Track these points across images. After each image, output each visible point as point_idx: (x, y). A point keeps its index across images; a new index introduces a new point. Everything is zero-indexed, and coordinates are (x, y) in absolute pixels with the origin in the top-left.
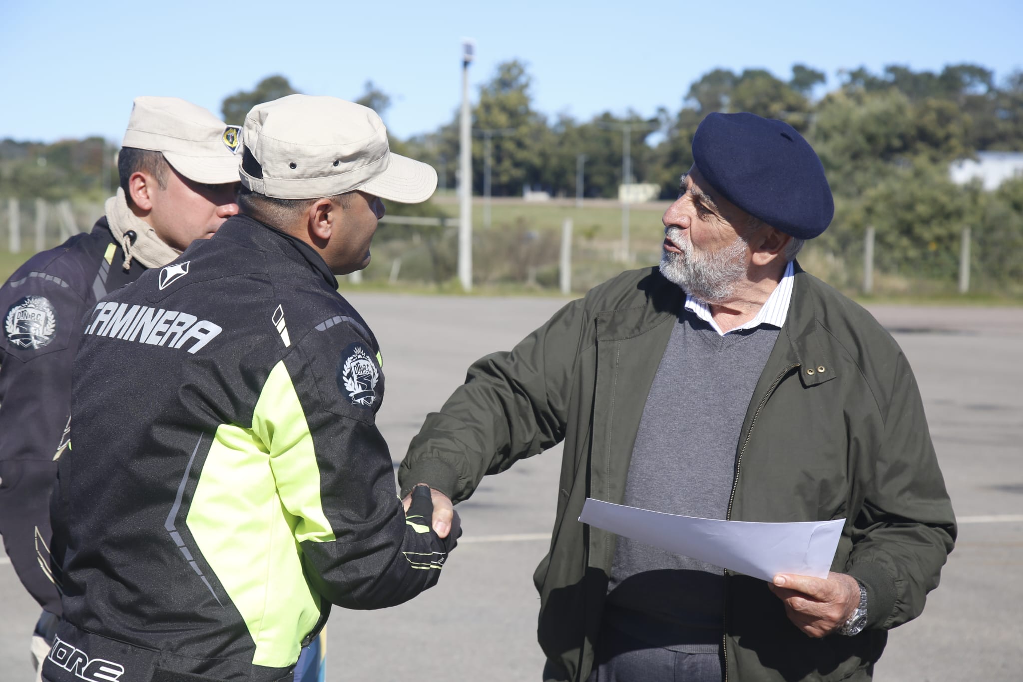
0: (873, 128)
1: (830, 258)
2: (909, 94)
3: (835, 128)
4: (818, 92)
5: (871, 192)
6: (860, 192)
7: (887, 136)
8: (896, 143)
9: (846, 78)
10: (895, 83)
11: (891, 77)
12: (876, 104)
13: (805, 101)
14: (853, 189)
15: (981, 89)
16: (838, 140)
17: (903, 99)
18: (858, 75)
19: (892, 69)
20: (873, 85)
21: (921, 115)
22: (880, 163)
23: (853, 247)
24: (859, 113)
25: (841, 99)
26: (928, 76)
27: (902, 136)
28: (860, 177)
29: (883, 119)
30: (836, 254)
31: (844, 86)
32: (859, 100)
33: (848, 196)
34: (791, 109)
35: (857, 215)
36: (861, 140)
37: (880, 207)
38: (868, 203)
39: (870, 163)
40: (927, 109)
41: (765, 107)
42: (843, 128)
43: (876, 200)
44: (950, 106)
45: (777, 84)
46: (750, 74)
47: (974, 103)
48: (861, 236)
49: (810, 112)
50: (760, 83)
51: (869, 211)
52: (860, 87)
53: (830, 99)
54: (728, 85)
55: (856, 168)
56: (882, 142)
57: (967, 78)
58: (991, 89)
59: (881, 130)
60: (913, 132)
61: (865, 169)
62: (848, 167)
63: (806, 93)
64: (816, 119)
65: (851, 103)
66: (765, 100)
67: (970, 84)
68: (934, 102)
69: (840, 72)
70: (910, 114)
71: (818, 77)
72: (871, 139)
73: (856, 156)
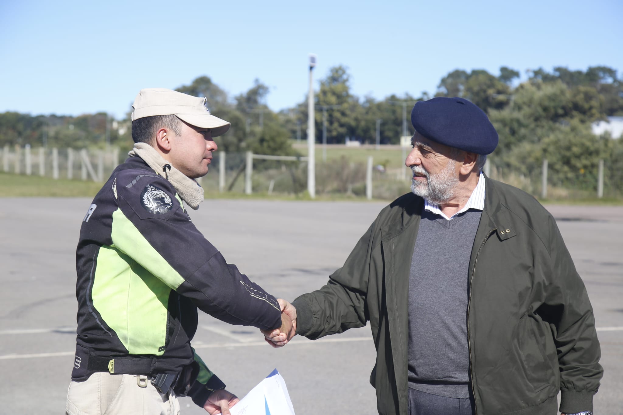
0: (546, 103)
1: (522, 178)
2: (568, 83)
3: (524, 103)
4: (515, 83)
5: (546, 140)
6: (539, 140)
7: (555, 108)
8: (560, 111)
9: (531, 75)
10: (560, 77)
11: (557, 74)
12: (548, 89)
13: (507, 88)
14: (536, 139)
15: (610, 80)
16: (526, 110)
17: (564, 86)
18: (538, 73)
19: (558, 69)
20: (547, 78)
21: (575, 96)
22: (551, 123)
23: (536, 172)
24: (538, 95)
25: (529, 87)
26: (579, 73)
27: (563, 108)
28: (539, 131)
29: (552, 98)
30: (525, 175)
31: (530, 79)
32: (539, 87)
33: (533, 142)
34: (499, 92)
35: (538, 153)
36: (540, 110)
37: (551, 149)
38: (544, 146)
39: (545, 123)
40: (579, 92)
41: (485, 91)
42: (529, 103)
43: (548, 144)
44: (592, 90)
45: (491, 78)
46: (476, 73)
47: (606, 89)
48: (540, 166)
49: (510, 94)
50: (481, 78)
51: (545, 151)
52: (539, 80)
53: (522, 86)
54: (463, 79)
55: (537, 126)
56: (552, 111)
57: (601, 74)
58: (615, 80)
59: (552, 104)
60: (570, 105)
61: (543, 127)
62: (532, 126)
63: (508, 83)
64: (514, 98)
65: (534, 89)
66: (484, 87)
67: (603, 78)
68: (582, 88)
69: (528, 71)
70: (568, 95)
71: (516, 74)
72: (545, 109)
73: (537, 119)
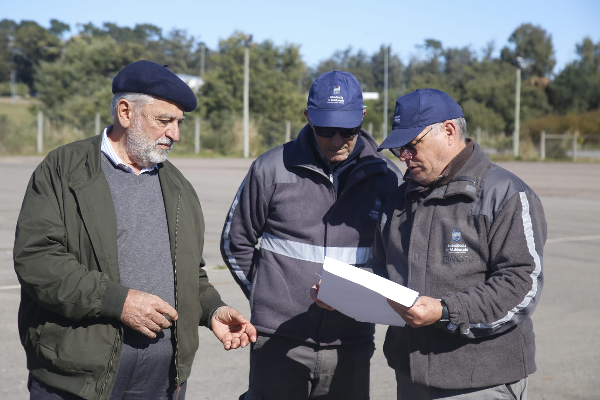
0: (97, 58)
1: (76, 131)
2: (117, 39)
3: (75, 57)
4: (66, 36)
5: (98, 94)
6: (92, 93)
7: (106, 62)
8: (111, 66)
9: (82, 29)
10: (109, 33)
11: (107, 29)
12: (98, 44)
13: (58, 40)
14: (88, 92)
15: (156, 38)
16: (78, 64)
17: (113, 42)
18: (88, 27)
19: (107, 25)
20: (97, 33)
21: (124, 51)
22: (102, 77)
23: (89, 125)
24: (89, 49)
25: (79, 40)
26: (127, 29)
27: (114, 63)
28: (91, 85)
29: (102, 53)
30: (79, 128)
31: (81, 33)
32: (89, 41)
33: (85, 95)
34: (51, 45)
35: (91, 106)
36: (91, 64)
37: (103, 102)
38: (96, 100)
39: (96, 77)
40: (127, 48)
41: (35, 43)
42: (81, 57)
43: (100, 98)
44: (140, 47)
45: (41, 30)
46: (25, 24)
47: (153, 46)
48: (93, 119)
49: (61, 47)
50: (31, 29)
51: (97, 104)
52: (90, 34)
53: (73, 40)
54: (12, 29)
55: (89, 80)
56: (103, 65)
57: (148, 32)
58: (161, 38)
59: (102, 59)
60: (120, 61)
61: (94, 81)
62: (84, 79)
63: (59, 36)
64: (65, 51)
65: (84, 43)
66: (35, 39)
67: (149, 35)
68: (131, 45)
69: (78, 25)
70: (118, 50)
71: (66, 27)
72: (96, 63)
73: (89, 73)
